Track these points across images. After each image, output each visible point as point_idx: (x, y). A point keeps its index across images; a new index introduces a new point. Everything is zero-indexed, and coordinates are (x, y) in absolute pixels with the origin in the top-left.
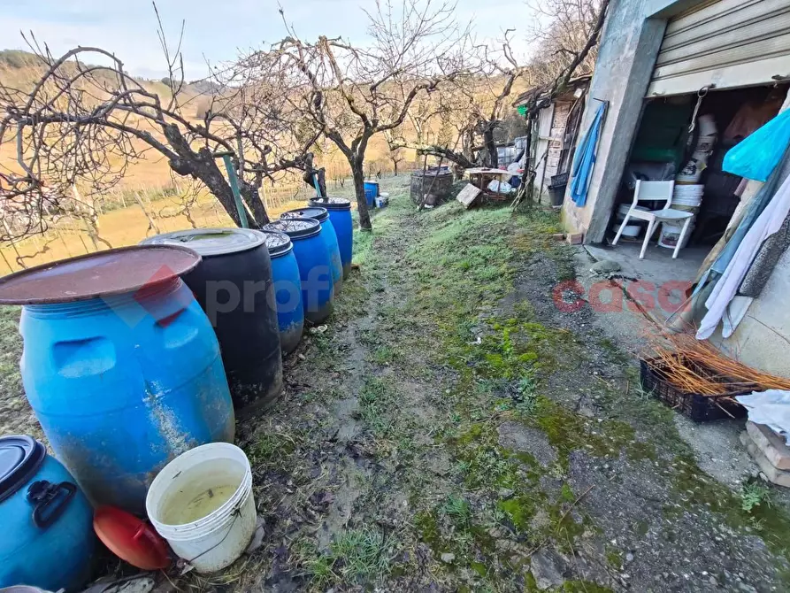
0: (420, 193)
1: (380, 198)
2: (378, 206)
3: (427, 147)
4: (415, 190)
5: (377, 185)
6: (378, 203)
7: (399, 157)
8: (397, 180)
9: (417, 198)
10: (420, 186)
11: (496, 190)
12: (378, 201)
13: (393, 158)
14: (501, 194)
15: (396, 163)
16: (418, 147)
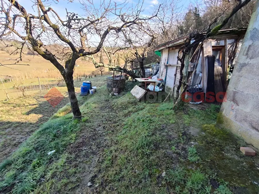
0: (111, 87)
1: (92, 90)
2: (91, 94)
3: (114, 67)
4: (109, 86)
5: (91, 83)
6: (91, 92)
7: (103, 70)
8: (102, 78)
9: (110, 89)
10: (111, 84)
11: (152, 90)
12: (91, 91)
13: (100, 70)
14: (155, 92)
15: (101, 72)
16: (110, 67)
